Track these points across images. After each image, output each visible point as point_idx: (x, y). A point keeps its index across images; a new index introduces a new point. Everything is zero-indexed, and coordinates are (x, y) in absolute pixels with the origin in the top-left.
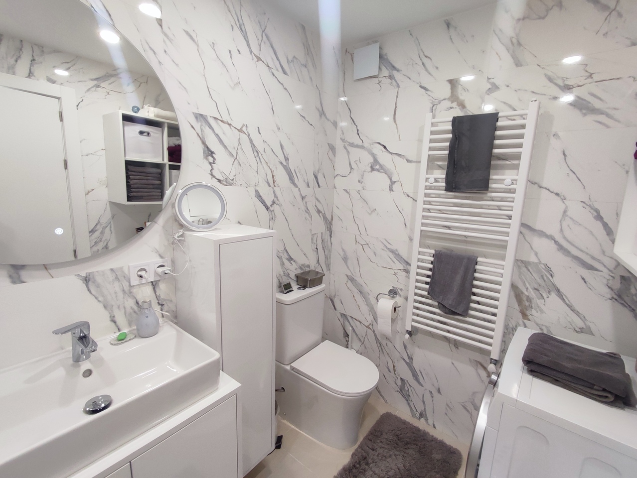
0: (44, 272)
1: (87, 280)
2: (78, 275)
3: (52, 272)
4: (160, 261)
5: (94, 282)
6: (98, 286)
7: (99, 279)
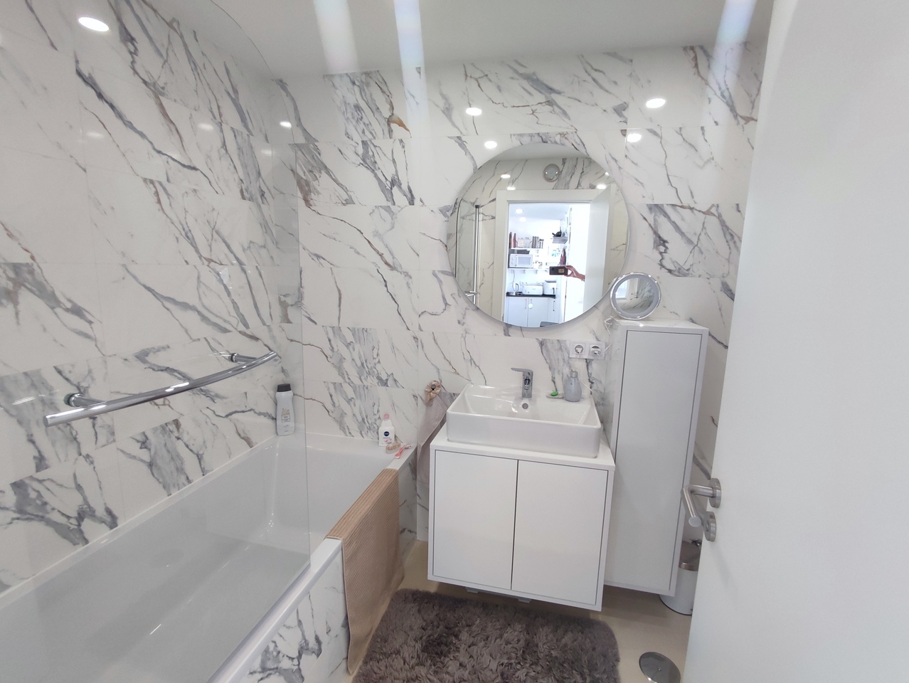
0: (519, 332)
1: (542, 344)
2: (537, 339)
3: (524, 333)
4: (595, 343)
5: (546, 347)
6: (548, 351)
7: (549, 345)
